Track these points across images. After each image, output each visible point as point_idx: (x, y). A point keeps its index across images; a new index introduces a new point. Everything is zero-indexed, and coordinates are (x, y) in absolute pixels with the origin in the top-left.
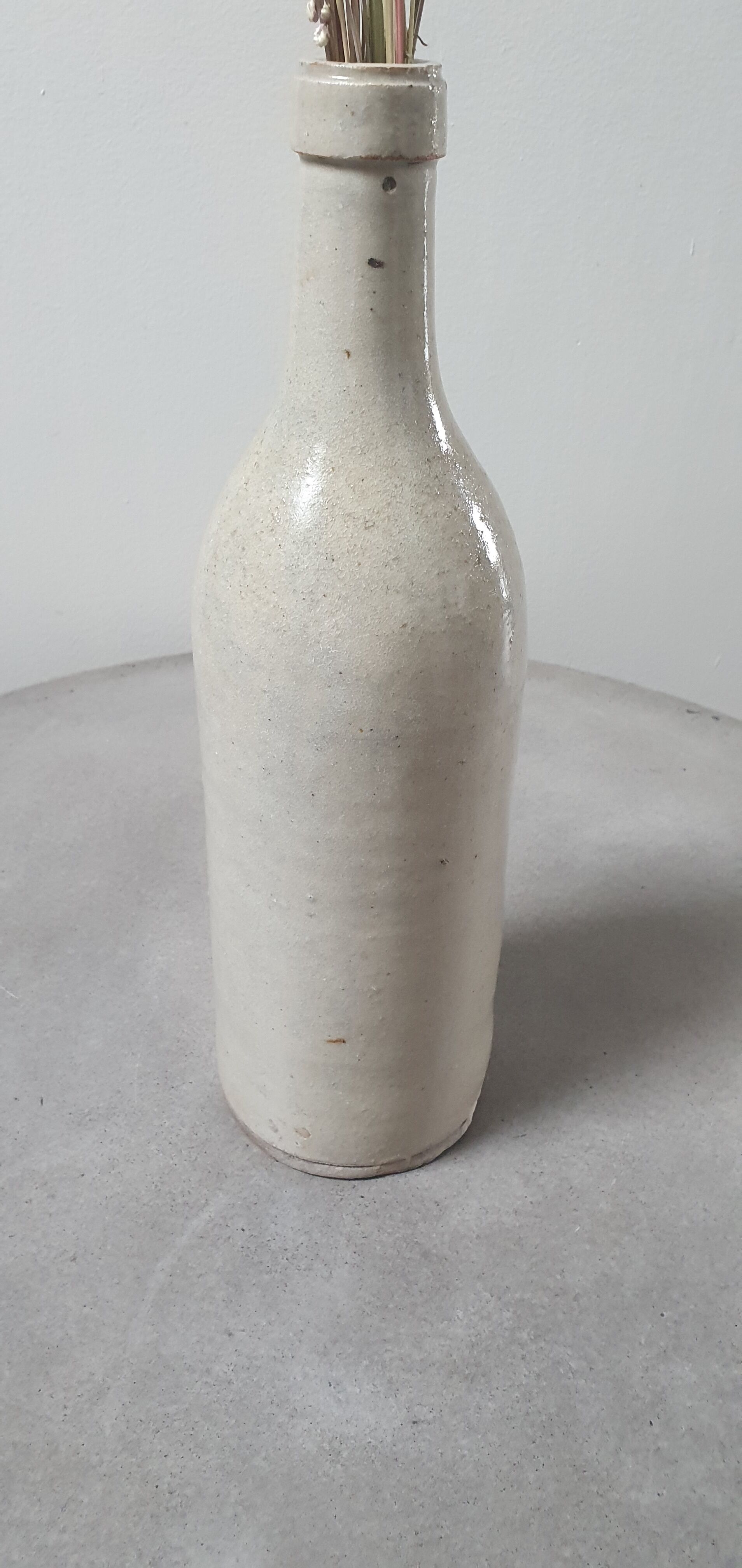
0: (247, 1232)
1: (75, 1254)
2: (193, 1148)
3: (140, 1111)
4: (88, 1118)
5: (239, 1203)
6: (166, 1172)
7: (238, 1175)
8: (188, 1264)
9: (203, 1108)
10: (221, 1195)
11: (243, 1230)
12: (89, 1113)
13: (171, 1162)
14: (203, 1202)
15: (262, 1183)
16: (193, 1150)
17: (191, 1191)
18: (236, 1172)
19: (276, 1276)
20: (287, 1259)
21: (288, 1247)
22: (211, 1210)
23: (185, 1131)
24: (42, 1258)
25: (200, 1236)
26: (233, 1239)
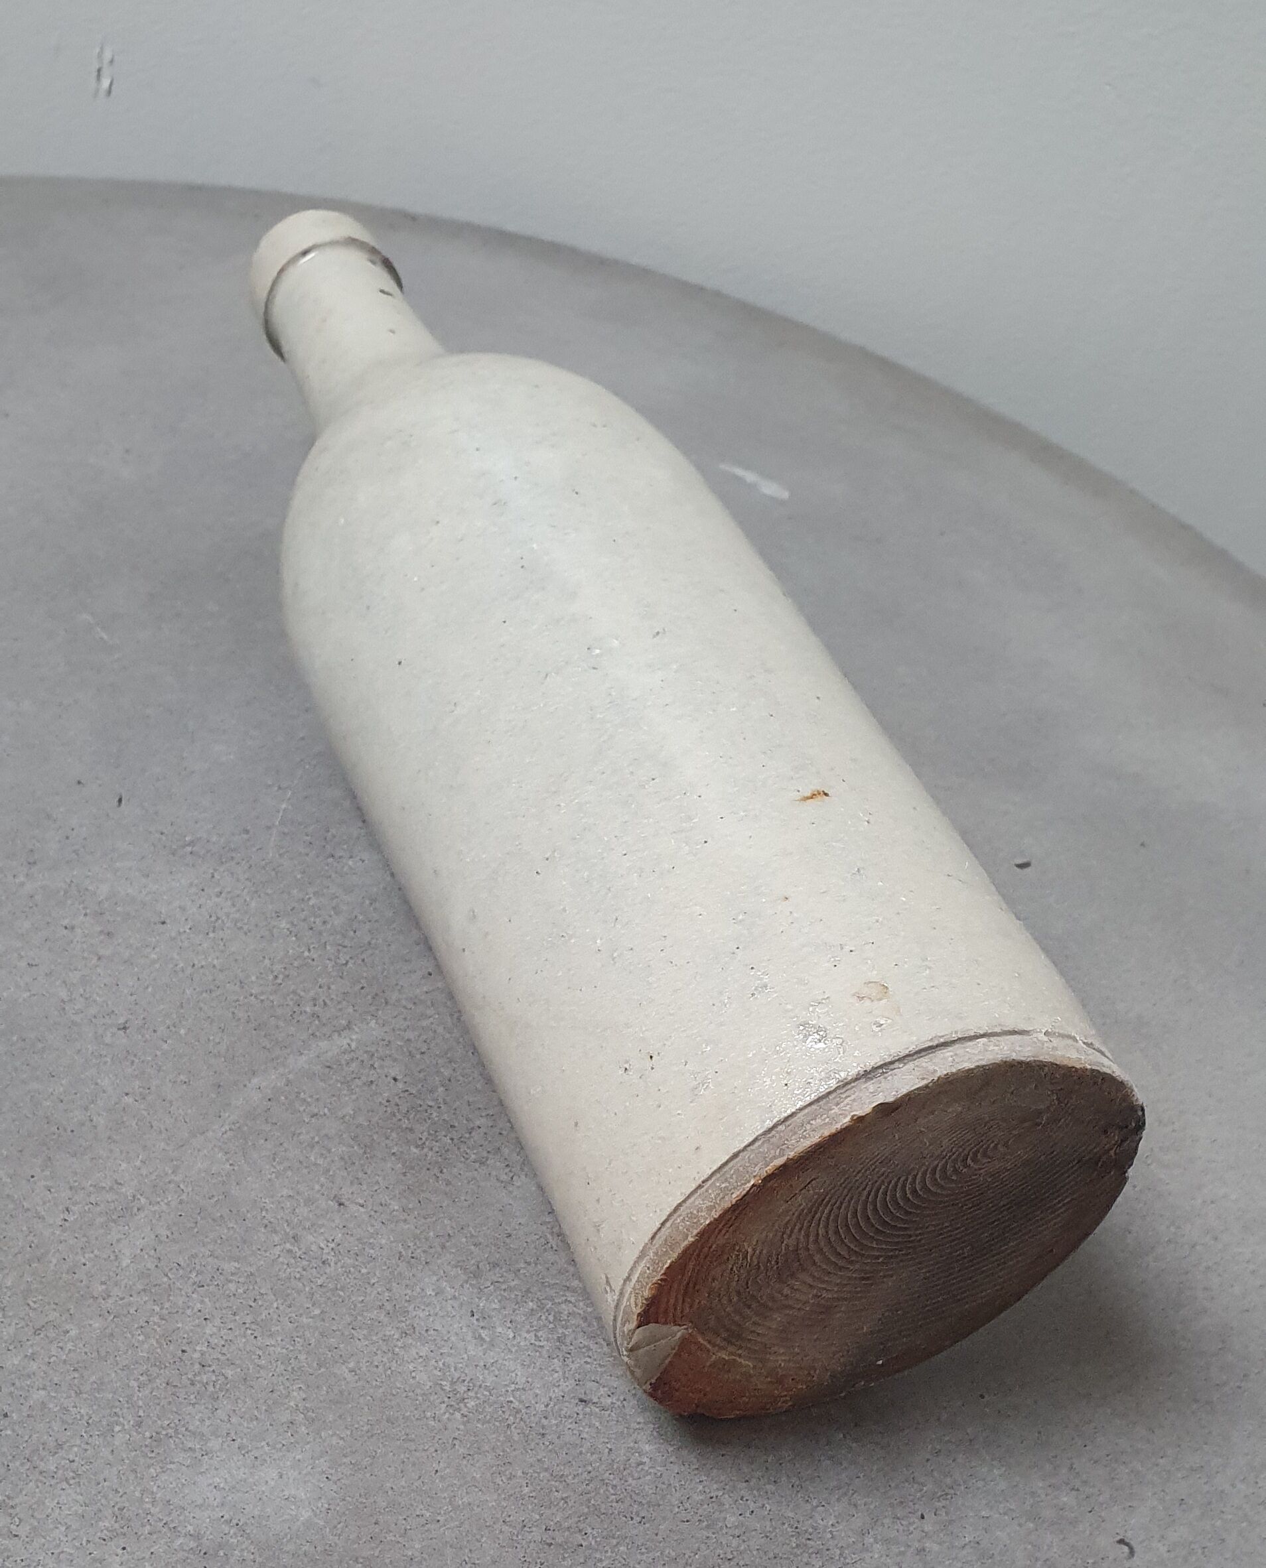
0: (400, 1085)
1: (126, 1022)
2: (345, 947)
3: (274, 869)
4: (189, 849)
5: (399, 1043)
6: (296, 964)
7: (405, 1007)
8: (300, 1093)
9: (373, 901)
10: (373, 1024)
11: (395, 1079)
12: (192, 843)
13: (306, 954)
14: (344, 1022)
15: (440, 1030)
16: (345, 950)
17: (328, 1002)
18: (404, 1002)
19: (430, 1154)
20: (452, 1139)
21: (456, 1124)
22: (354, 1037)
23: (338, 921)
24: (74, 1009)
25: (328, 1064)
26: (377, 1085)
